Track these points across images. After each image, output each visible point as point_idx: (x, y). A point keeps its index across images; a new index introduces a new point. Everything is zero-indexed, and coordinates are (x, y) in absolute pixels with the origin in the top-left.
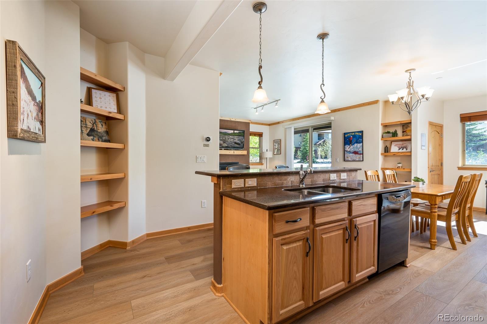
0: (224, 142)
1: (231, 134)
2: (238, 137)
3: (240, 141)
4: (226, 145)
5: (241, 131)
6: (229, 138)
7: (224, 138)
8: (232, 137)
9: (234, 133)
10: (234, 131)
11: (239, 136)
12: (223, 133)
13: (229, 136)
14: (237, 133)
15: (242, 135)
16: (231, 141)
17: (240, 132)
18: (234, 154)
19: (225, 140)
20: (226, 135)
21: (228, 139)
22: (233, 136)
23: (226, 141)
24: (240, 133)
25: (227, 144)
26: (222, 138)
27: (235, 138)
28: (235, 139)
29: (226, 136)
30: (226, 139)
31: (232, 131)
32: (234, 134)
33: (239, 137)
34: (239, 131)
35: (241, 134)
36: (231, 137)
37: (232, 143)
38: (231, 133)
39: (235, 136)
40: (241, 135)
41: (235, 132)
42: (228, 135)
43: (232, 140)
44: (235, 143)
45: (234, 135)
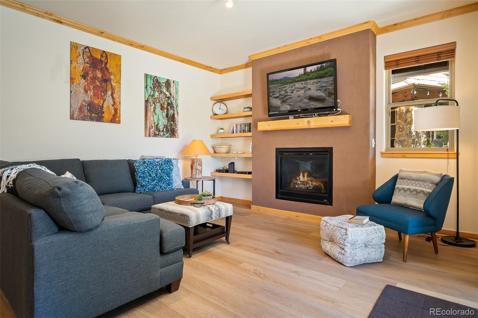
0: (284, 102)
1: (297, 78)
2: (316, 81)
3: (325, 90)
4: (289, 108)
5: (324, 64)
6: (293, 89)
7: (283, 92)
8: (302, 86)
9: (305, 73)
10: (305, 70)
11: (321, 77)
12: (280, 80)
13: (294, 85)
14: (315, 71)
15: (328, 74)
16: (299, 96)
17: (322, 66)
18: (308, 127)
19: (285, 96)
20: (287, 83)
21: (292, 92)
22: (303, 82)
23: (287, 97)
24: (322, 69)
25: (289, 105)
26: (280, 92)
27: (309, 86)
28: (310, 89)
29: (287, 86)
30: (287, 92)
31: (301, 71)
32: (306, 77)
33: (319, 80)
34: (319, 65)
35: (325, 71)
36: (298, 85)
37: (301, 101)
38: (297, 75)
39: (308, 81)
40: (326, 73)
41: (309, 69)
42: (292, 82)
43: (303, 91)
44: (311, 98)
45: (306, 80)
